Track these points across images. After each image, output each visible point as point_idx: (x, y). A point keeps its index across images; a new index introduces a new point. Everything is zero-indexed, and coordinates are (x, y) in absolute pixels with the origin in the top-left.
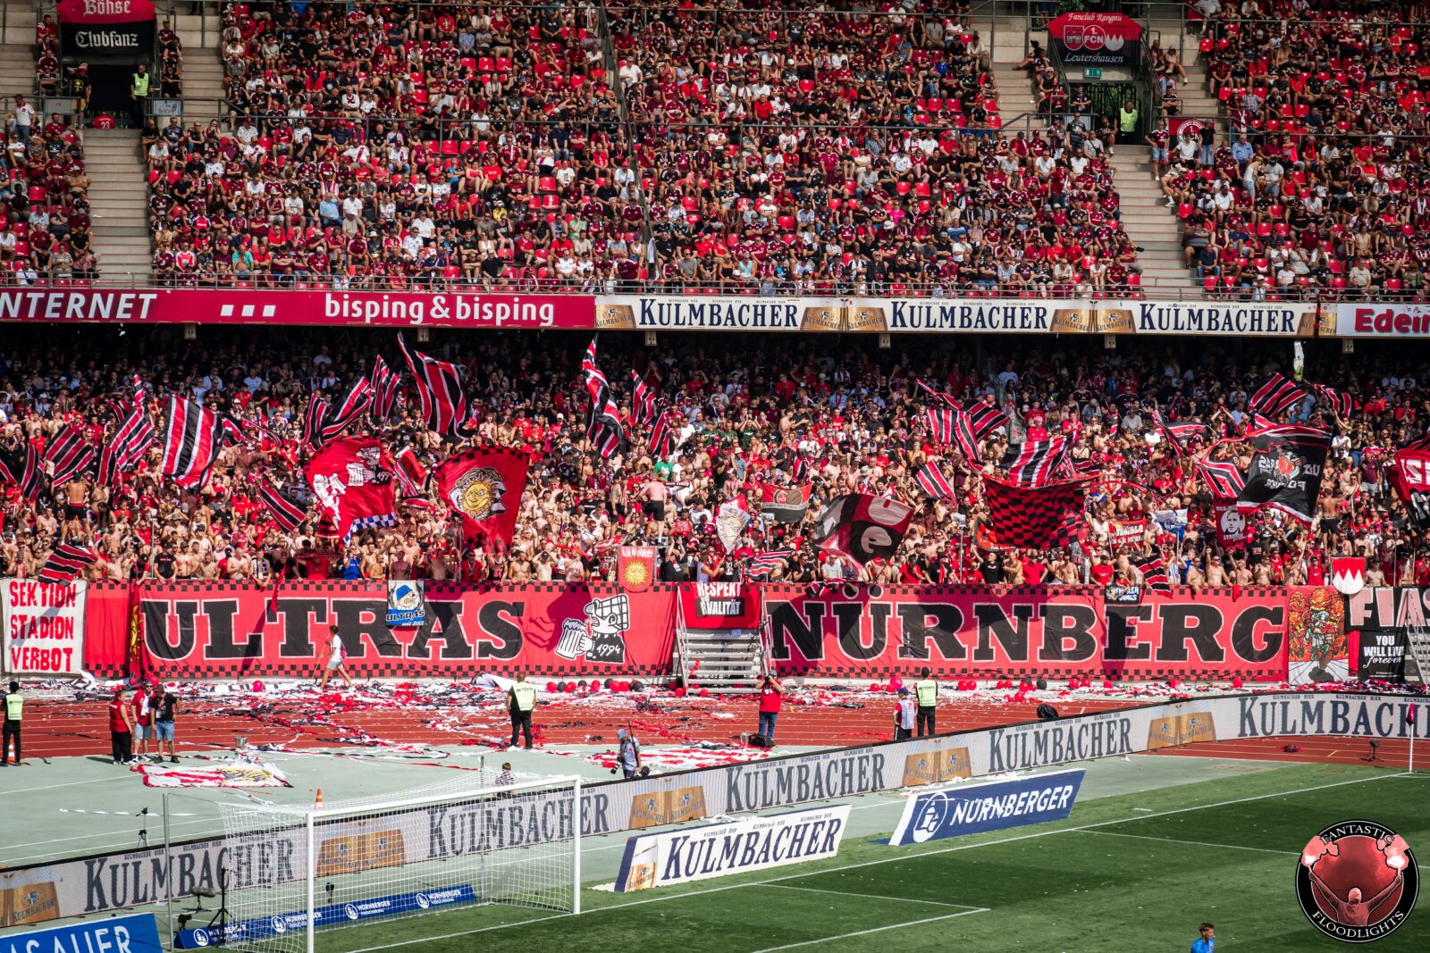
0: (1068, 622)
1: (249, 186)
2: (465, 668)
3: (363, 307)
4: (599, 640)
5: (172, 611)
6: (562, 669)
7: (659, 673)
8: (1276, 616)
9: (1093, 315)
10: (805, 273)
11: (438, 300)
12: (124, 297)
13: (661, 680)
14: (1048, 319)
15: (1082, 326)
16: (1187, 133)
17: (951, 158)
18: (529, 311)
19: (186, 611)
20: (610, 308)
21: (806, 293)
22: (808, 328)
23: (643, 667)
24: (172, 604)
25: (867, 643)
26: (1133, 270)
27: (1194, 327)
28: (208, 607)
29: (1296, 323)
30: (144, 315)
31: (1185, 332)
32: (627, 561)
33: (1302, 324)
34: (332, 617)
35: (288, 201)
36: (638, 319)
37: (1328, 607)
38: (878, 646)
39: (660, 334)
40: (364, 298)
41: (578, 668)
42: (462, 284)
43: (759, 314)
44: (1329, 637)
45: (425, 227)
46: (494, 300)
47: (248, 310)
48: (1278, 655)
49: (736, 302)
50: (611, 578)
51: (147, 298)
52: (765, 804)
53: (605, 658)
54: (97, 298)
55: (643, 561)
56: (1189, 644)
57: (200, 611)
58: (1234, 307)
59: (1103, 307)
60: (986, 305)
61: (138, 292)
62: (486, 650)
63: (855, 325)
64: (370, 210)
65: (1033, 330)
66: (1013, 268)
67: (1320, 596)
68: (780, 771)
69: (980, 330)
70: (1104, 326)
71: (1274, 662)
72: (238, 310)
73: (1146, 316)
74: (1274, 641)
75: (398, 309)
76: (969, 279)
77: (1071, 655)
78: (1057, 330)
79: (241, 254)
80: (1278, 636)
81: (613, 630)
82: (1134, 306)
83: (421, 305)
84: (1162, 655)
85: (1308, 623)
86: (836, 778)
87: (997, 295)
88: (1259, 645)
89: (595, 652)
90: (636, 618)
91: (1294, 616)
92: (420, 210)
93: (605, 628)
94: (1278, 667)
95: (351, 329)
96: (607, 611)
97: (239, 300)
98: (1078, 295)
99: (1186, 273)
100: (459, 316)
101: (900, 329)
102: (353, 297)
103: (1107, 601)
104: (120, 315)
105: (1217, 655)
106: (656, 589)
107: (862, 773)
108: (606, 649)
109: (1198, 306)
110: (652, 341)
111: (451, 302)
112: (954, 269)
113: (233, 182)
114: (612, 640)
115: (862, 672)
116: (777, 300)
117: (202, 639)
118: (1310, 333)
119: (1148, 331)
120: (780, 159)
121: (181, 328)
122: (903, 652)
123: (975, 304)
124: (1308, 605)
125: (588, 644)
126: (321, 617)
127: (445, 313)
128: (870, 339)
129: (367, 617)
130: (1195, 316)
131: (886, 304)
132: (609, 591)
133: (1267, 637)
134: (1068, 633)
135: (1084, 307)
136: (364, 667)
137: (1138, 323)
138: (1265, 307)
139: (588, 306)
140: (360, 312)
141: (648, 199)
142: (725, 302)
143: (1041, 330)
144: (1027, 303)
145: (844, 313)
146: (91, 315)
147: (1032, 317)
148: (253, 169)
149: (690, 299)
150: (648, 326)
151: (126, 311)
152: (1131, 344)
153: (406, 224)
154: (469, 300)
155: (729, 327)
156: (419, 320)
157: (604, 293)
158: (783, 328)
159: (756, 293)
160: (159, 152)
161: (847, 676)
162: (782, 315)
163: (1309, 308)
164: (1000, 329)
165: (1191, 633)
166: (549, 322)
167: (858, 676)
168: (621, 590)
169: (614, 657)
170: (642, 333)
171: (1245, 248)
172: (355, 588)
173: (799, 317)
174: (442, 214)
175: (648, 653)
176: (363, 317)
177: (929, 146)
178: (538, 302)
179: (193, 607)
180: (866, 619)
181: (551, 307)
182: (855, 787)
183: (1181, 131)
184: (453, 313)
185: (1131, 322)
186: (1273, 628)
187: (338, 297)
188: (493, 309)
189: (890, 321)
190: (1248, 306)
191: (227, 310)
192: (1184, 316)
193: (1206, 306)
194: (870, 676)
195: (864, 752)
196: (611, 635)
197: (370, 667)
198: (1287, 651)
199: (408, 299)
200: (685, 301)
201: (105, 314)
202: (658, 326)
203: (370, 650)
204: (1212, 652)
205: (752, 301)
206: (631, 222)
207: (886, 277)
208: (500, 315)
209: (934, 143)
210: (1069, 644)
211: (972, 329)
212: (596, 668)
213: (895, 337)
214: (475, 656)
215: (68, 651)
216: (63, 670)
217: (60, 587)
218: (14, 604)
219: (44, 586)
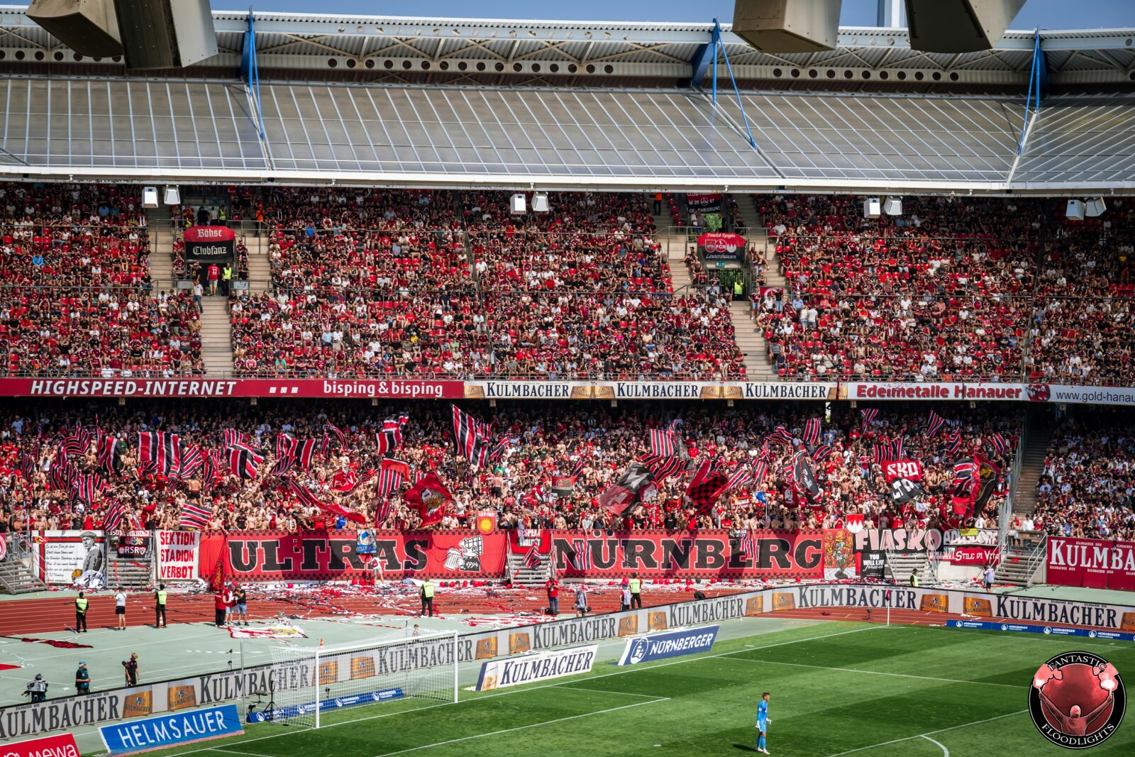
0: (711, 549)
1: (284, 326)
2: (398, 575)
3: (343, 388)
4: (467, 560)
5: (245, 547)
6: (447, 575)
7: (498, 577)
8: (818, 545)
9: (722, 389)
10: (572, 369)
11: (382, 384)
12: (219, 383)
13: (499, 580)
14: (698, 392)
15: (716, 395)
16: (769, 294)
17: (647, 309)
18: (430, 390)
19: (252, 546)
20: (472, 388)
21: (573, 379)
22: (574, 397)
23: (490, 574)
24: (245, 543)
25: (606, 560)
26: (742, 366)
27: (774, 395)
28: (264, 544)
29: (826, 393)
30: (230, 393)
31: (769, 398)
32: (481, 519)
33: (829, 393)
34: (328, 550)
35: (304, 333)
36: (486, 393)
37: (845, 540)
38: (612, 561)
39: (498, 401)
40: (344, 383)
41: (456, 574)
42: (395, 375)
43: (549, 390)
44: (846, 556)
45: (376, 346)
46: (412, 384)
47: (284, 390)
48: (819, 565)
49: (537, 384)
50: (473, 527)
51: (231, 384)
52: (553, 645)
53: (470, 569)
54: (205, 384)
55: (490, 518)
56: (773, 559)
57: (260, 546)
58: (795, 385)
59: (727, 385)
60: (666, 384)
61: (226, 381)
62: (408, 565)
63: (599, 395)
64: (347, 337)
65: (690, 397)
66: (680, 365)
67: (840, 534)
68: (561, 627)
69: (663, 397)
70: (727, 395)
71: (817, 568)
72: (278, 390)
73: (749, 389)
74: (817, 557)
75: (362, 389)
76: (657, 371)
77: (712, 566)
78: (703, 397)
79: (280, 361)
80: (819, 555)
81: (474, 555)
82: (743, 385)
83: (373, 387)
84: (760, 565)
85: (834, 548)
86: (590, 630)
87: (672, 379)
88: (809, 560)
89: (465, 566)
90: (486, 548)
91: (827, 545)
92: (373, 337)
93: (470, 554)
94: (819, 571)
95: (337, 399)
96: (471, 545)
97: (279, 385)
98: (714, 379)
99: (770, 367)
100: (393, 392)
101: (621, 397)
102: (338, 383)
103: (730, 537)
104: (217, 393)
105: (788, 565)
106: (497, 533)
107: (604, 628)
108: (471, 564)
109: (775, 384)
110: (493, 404)
111: (389, 385)
112: (651, 366)
113: (276, 323)
114: (474, 560)
115: (604, 575)
116: (558, 383)
117: (261, 561)
118: (834, 398)
119: (750, 397)
120: (559, 310)
121: (249, 399)
122: (625, 565)
123: (660, 384)
124: (834, 539)
125: (461, 562)
126: (323, 549)
127: (386, 391)
128: (606, 402)
129: (346, 549)
130: (774, 390)
131: (614, 385)
132: (472, 534)
133: (813, 556)
134: (710, 554)
135: (716, 385)
136: (345, 575)
137: (745, 393)
138: (811, 384)
139: (460, 387)
140: (342, 391)
141: (491, 331)
142: (531, 384)
143: (695, 397)
144: (687, 383)
145: (593, 389)
146: (202, 393)
147: (690, 391)
148: (286, 317)
149: (513, 383)
150: (491, 397)
151: (220, 391)
152: (740, 404)
153: (366, 345)
154: (398, 384)
155: (533, 397)
156: (372, 394)
157: (468, 379)
158: (561, 397)
159: (547, 379)
160: (237, 308)
161: (596, 577)
162: (561, 390)
163: (833, 385)
164: (674, 397)
165: (774, 554)
166: (440, 395)
167: (602, 577)
168: (479, 533)
169: (475, 568)
170: (488, 401)
171: (800, 354)
172: (340, 534)
173: (569, 392)
174: (384, 339)
175: (493, 567)
176: (343, 393)
177: (636, 302)
178: (434, 384)
179: (255, 545)
180: (605, 548)
181: (441, 387)
182: (600, 635)
183: (766, 294)
184: (390, 390)
185: (741, 393)
186: (816, 551)
187: (330, 382)
188: (411, 388)
189: (616, 393)
190: (802, 384)
191: (273, 390)
192: (768, 390)
193: (780, 384)
194: (607, 577)
195: (605, 617)
196: (473, 557)
197: (348, 575)
198: (823, 563)
199: (367, 384)
200: (510, 384)
201: (210, 392)
202: (497, 396)
203: (348, 566)
204: (784, 564)
205: (545, 383)
206: (482, 343)
207: (615, 370)
208: (414, 391)
209: (639, 301)
210: (710, 560)
211: (659, 397)
212: (465, 574)
213: (619, 401)
214: (402, 568)
215: (191, 568)
216: (188, 577)
217: (186, 534)
218: (163, 543)
219: (178, 534)
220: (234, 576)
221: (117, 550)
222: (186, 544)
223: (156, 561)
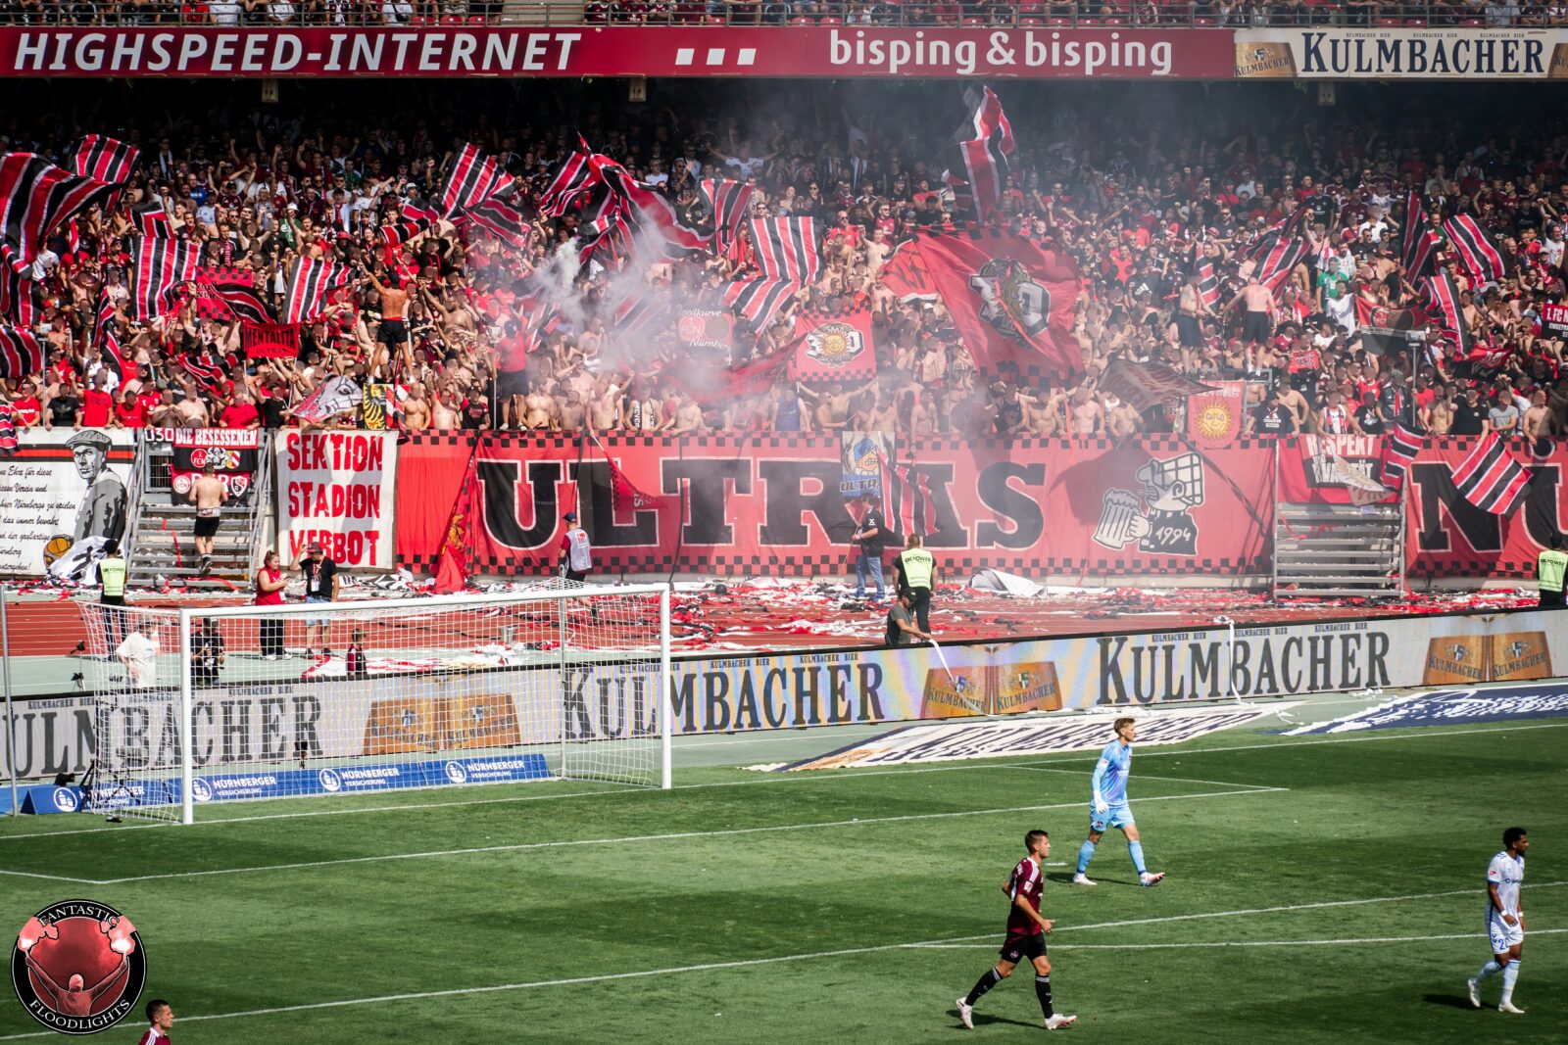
2: (958, 563)
3: (885, 49)
4: (1159, 521)
5: (523, 476)
6: (1103, 563)
11: (999, 38)
12: (533, 38)
13: (1247, 582)
18: (1135, 53)
20: (1258, 48)
23: (1225, 562)
24: (523, 466)
28: (575, 471)
30: (561, 64)
32: (1202, 403)
34: (759, 487)
36: (1301, 63)
40: (887, 35)
41: (1128, 563)
46: (1083, 37)
47: (716, 56)
50: (1178, 426)
51: (567, 40)
52: (1168, 695)
53: (1168, 548)
54: (494, 40)
55: (1226, 402)
57: (565, 478)
61: (553, 32)
62: (988, 535)
68: (1196, 649)
72: (700, 57)
75: (938, 52)
81: (1180, 506)
83: (972, 46)
86: (1299, 663)
89: (1153, 539)
90: (1213, 486)
93: (1168, 503)
95: (869, 81)
96: (1171, 478)
97: (702, 41)
102: (870, 36)
104: (528, 64)
106: (1248, 445)
107: (1348, 659)
108: (1170, 534)
110: (1326, 97)
111: (1017, 40)
114: (1179, 520)
116: (1511, 33)
121: (622, 85)
125: (1142, 527)
126: (743, 487)
129: (809, 487)
132: (1173, 447)
136: (807, 560)
139: (1223, 45)
140: (881, 58)
146: (486, 65)
149: (1377, 33)
150: (1317, 74)
151: (537, 59)
154: (1044, 37)
156: (969, 68)
158: (1522, 75)
159: (1480, 22)
162: (1520, 55)
166: (1165, 69)
168: (1193, 446)
169: (1184, 546)
172: (792, 444)
173: (1546, 59)
176: (886, 64)
178: (1149, 39)
179: (553, 471)
181: (1168, 47)
184: (1020, 56)
187: (848, 34)
188: (1081, 51)
191: (685, 57)
196: (1176, 513)
197: (816, 561)
199: (954, 37)
200: (1370, 36)
201: (506, 64)
203: (816, 535)
205: (1473, 34)
208: (1091, 59)
212: (1155, 563)
214: (972, 546)
215: (373, 536)
216: (365, 562)
217: (360, 440)
218: (293, 466)
219: (337, 440)
220: (493, 560)
221: (170, 484)
222: (359, 468)
223: (276, 516)
